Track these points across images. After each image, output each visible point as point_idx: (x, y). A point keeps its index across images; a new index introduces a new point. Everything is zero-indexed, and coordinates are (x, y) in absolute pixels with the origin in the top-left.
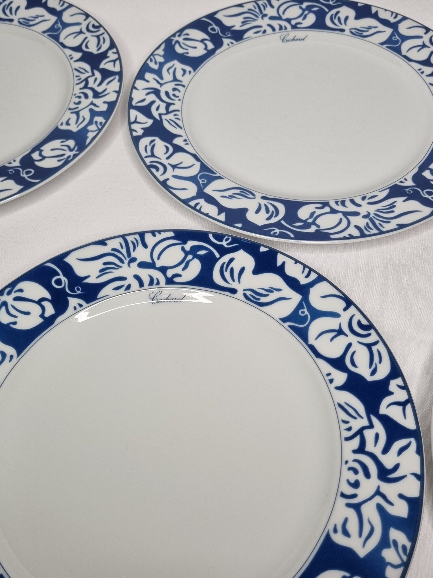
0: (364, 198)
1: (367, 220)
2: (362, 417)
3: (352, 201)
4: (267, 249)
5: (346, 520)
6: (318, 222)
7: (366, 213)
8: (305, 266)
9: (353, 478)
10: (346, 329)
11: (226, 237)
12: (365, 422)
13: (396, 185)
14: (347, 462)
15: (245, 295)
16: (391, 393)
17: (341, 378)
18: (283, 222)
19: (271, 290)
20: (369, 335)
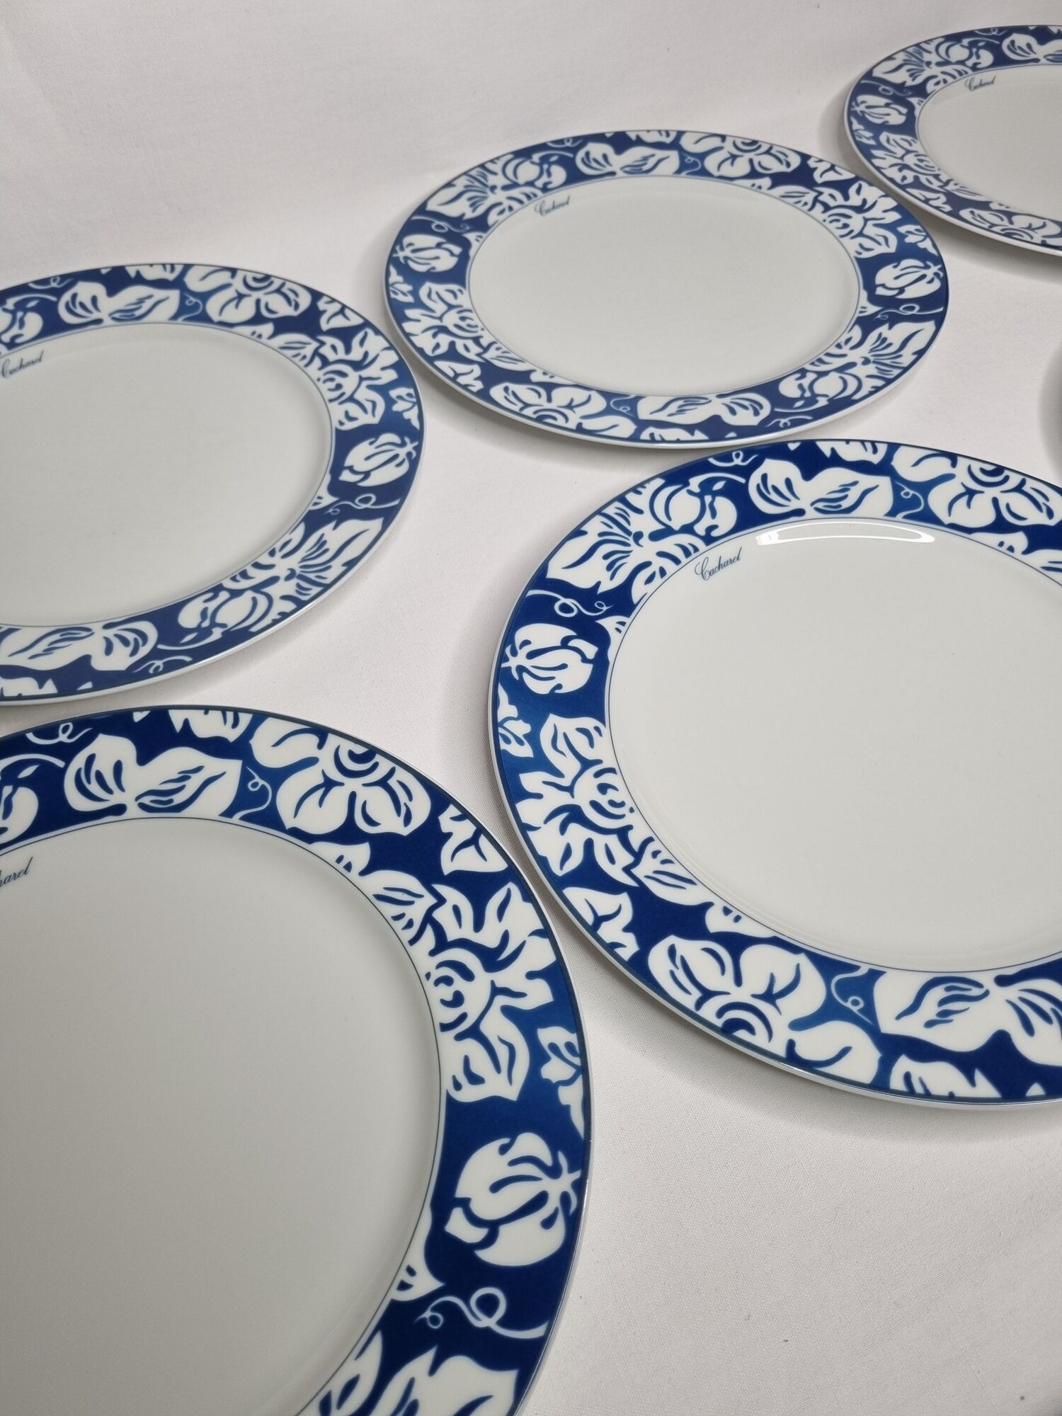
0: (272, 553)
1: (295, 581)
2: (420, 896)
3: (257, 566)
4: (145, 713)
5: (466, 1061)
6: (219, 619)
7: (289, 572)
8: (224, 710)
9: (447, 992)
10: (335, 775)
11: (62, 726)
12: (430, 900)
13: (310, 512)
14: (428, 976)
15: (143, 806)
16: (449, 835)
17: (360, 854)
18: (161, 647)
19: (185, 776)
20: (376, 766)
